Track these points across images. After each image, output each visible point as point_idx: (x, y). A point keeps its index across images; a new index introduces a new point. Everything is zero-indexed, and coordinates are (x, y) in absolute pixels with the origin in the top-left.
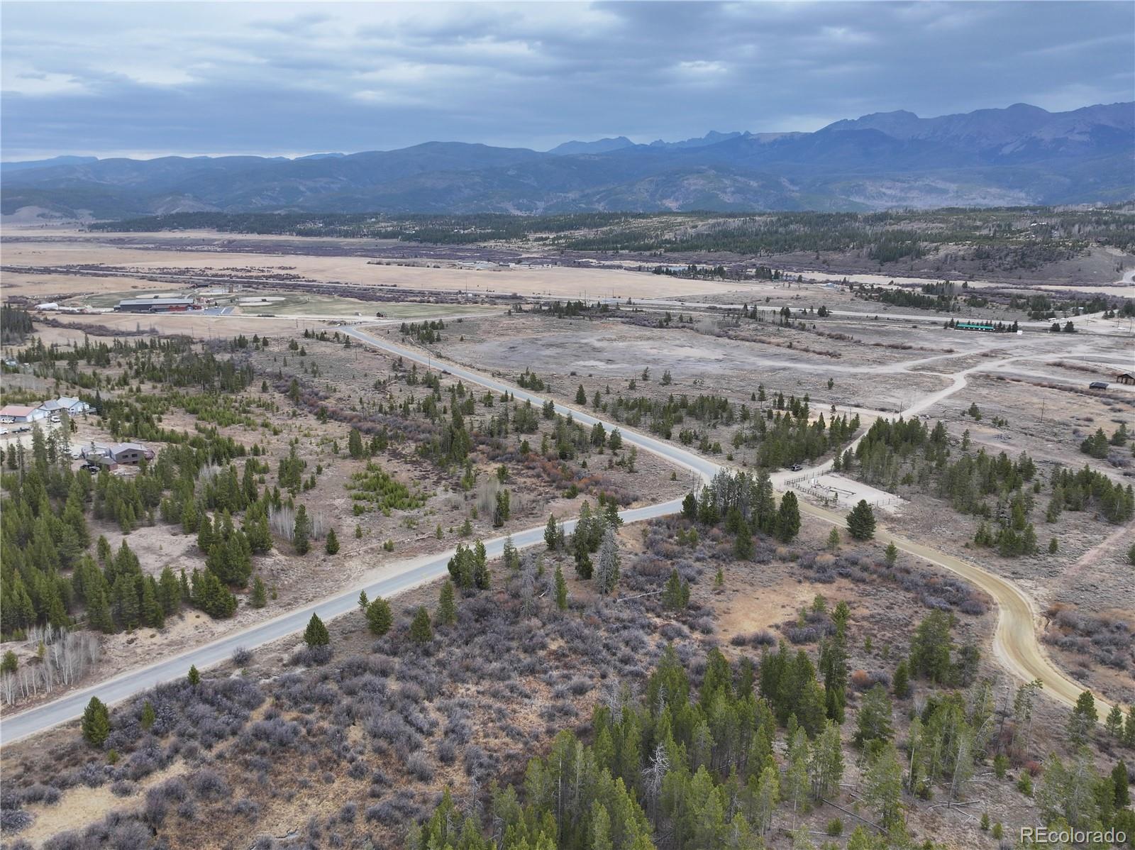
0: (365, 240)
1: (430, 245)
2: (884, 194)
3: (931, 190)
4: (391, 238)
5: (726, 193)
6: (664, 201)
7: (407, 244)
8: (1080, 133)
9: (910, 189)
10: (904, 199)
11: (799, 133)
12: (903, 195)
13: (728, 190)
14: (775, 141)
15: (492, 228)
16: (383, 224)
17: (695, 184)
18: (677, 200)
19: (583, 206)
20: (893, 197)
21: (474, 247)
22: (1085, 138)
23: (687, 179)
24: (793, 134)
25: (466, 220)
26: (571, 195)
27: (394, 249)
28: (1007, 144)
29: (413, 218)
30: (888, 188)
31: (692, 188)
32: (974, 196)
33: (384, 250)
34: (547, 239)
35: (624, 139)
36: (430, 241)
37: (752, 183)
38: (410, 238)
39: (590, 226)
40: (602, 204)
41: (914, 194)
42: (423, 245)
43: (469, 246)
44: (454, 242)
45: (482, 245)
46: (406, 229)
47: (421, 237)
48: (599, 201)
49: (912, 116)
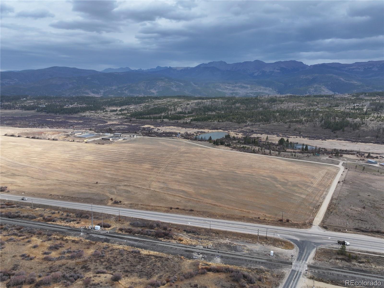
0: (16, 111)
1: (53, 114)
2: (227, 88)
3: (243, 87)
4: (31, 110)
5: (173, 87)
6: (151, 90)
7: (39, 114)
8: (277, 70)
9: (235, 86)
10: (234, 90)
11: (189, 67)
12: (233, 89)
13: (174, 86)
14: (182, 70)
15: (85, 104)
16: (29, 101)
17: (161, 84)
18: (155, 90)
19: (119, 92)
20: (230, 89)
21: (78, 116)
22: (279, 71)
23: (158, 82)
24: (187, 68)
25: (71, 100)
26: (114, 88)
27: (31, 117)
28: (255, 72)
29: (45, 98)
30: (227, 86)
31: (160, 85)
32: (257, 89)
33: (26, 118)
34: (116, 110)
35: (128, 68)
36: (53, 112)
37: (181, 84)
38: (42, 110)
39: (136, 103)
40: (127, 91)
41: (237, 88)
42: (48, 114)
43: (75, 115)
44: (66, 113)
45: (83, 114)
46: (40, 104)
47: (49, 110)
48: (125, 90)
49: (225, 63)
